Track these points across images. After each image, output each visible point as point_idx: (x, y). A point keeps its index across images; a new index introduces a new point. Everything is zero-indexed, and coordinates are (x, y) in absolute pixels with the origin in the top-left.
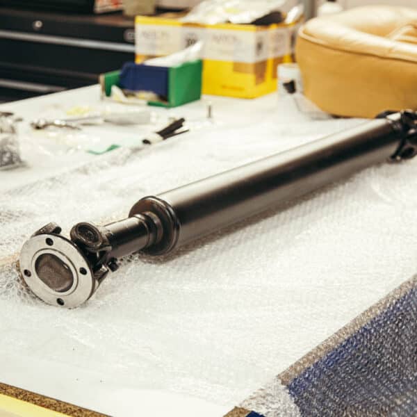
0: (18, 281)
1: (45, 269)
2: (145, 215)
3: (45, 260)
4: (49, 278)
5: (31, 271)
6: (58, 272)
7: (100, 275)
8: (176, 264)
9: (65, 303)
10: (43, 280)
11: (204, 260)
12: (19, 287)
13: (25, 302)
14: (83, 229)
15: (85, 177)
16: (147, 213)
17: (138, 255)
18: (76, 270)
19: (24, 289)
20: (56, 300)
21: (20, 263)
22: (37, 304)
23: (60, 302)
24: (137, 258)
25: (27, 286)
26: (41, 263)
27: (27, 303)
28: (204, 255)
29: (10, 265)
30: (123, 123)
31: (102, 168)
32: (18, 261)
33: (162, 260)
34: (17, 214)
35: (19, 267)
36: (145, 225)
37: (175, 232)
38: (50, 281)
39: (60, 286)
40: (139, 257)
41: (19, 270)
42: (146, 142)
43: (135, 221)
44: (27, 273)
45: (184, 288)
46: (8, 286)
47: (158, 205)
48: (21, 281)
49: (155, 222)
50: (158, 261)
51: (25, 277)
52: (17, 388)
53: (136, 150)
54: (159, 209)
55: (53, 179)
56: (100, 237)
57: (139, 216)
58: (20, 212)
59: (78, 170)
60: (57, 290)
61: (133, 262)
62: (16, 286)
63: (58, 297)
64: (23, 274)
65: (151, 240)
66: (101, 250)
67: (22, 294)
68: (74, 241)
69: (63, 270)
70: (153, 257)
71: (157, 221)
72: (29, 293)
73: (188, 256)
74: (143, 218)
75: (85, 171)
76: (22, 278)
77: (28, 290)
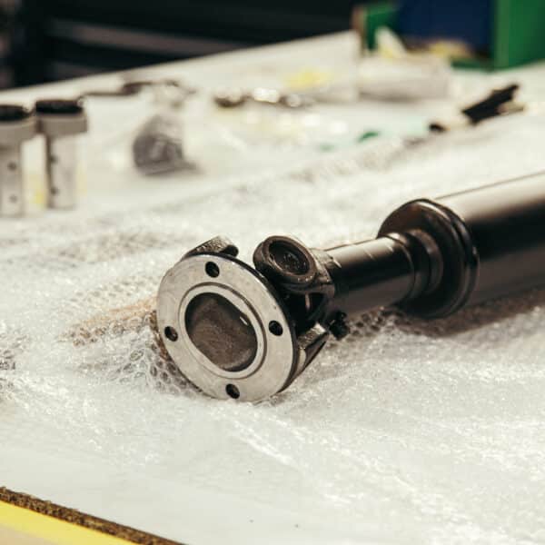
0: (153, 348)
1: (204, 326)
2: (408, 236)
3: (205, 307)
4: (212, 343)
5: (178, 331)
6: (229, 331)
7: (308, 340)
8: (470, 338)
9: (242, 394)
10: (200, 347)
11: (529, 333)
12: (153, 358)
13: (164, 388)
14: (279, 248)
15: (305, 188)
16: (414, 233)
17: (393, 317)
18: (262, 326)
19: (164, 365)
20: (224, 388)
21: (158, 314)
22: (187, 394)
23: (232, 392)
24: (390, 324)
25: (170, 359)
26: (197, 314)
27: (167, 390)
28: (529, 325)
29: (140, 320)
30: (396, 98)
31: (342, 172)
32: (155, 312)
33: (441, 329)
34: (164, 239)
35: (156, 323)
36: (408, 255)
37: (468, 272)
38: (213, 350)
39: (232, 361)
40: (397, 323)
41: (155, 329)
42: (436, 128)
43: (387, 244)
44: (170, 333)
45: (478, 373)
46: (132, 356)
47: (435, 215)
48: (159, 350)
49: (429, 250)
50: (434, 332)
51: (167, 341)
52: (135, 531)
53: (414, 143)
54: (436, 224)
55: (243, 190)
56: (311, 266)
57: (396, 236)
58: (170, 236)
59: (294, 177)
60: (226, 367)
61: (383, 329)
62: (149, 357)
63: (228, 382)
64: (163, 335)
65: (417, 284)
66: (312, 291)
67: (159, 373)
68: (261, 270)
69: (238, 329)
70: (424, 324)
71: (432, 249)
72: (173, 374)
73: (496, 325)
74: (403, 240)
75: (308, 177)
76: (161, 343)
77: (173, 368)
